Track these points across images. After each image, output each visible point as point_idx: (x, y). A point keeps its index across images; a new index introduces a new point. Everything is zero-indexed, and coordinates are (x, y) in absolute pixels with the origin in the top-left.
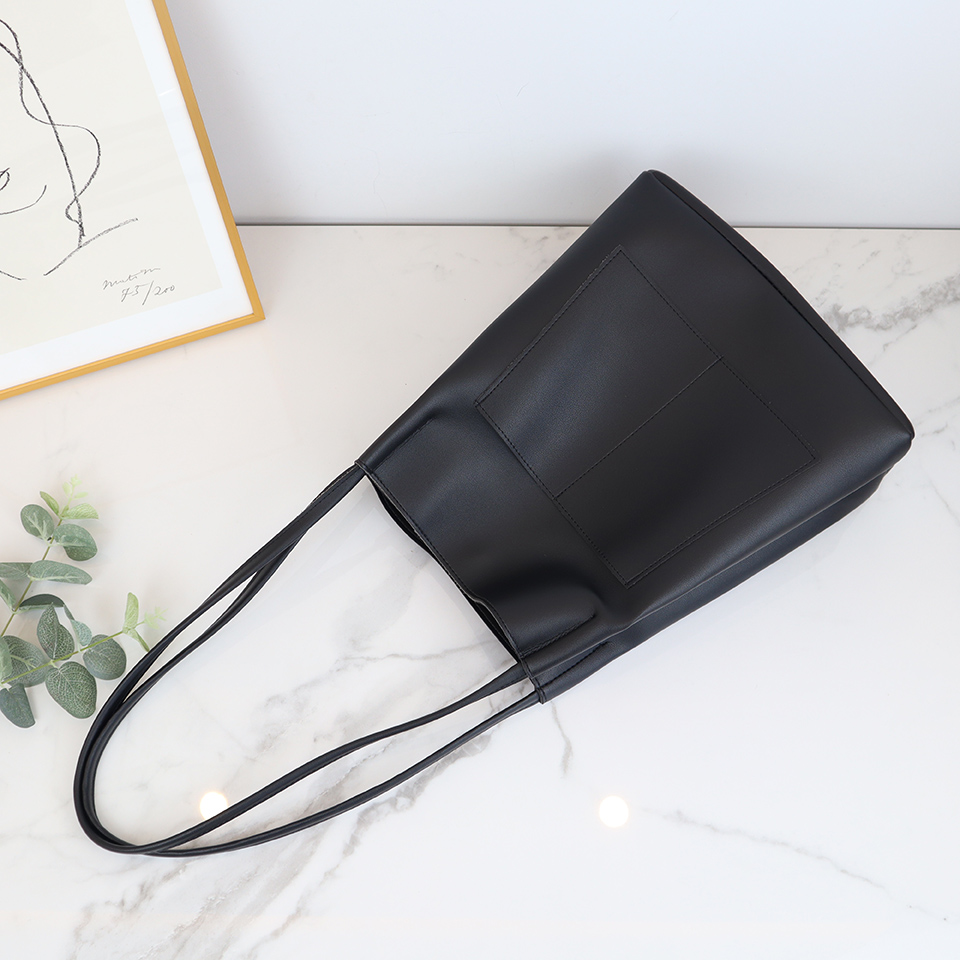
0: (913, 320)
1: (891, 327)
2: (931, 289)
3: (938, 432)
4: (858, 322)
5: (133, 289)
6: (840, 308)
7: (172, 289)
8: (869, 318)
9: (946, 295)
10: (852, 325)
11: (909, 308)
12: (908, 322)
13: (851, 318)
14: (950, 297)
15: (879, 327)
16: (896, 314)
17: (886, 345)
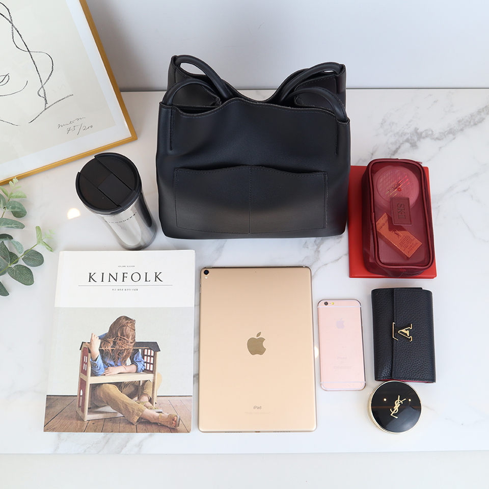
0: (454, 135)
1: (442, 139)
2: (463, 119)
3: (465, 191)
4: (427, 136)
5: (72, 128)
6: (418, 129)
7: (91, 127)
8: (432, 134)
9: (470, 122)
10: (424, 138)
11: (452, 129)
12: (451, 136)
13: (424, 134)
14: (472, 123)
15: (438, 139)
16: (445, 132)
17: (440, 148)
